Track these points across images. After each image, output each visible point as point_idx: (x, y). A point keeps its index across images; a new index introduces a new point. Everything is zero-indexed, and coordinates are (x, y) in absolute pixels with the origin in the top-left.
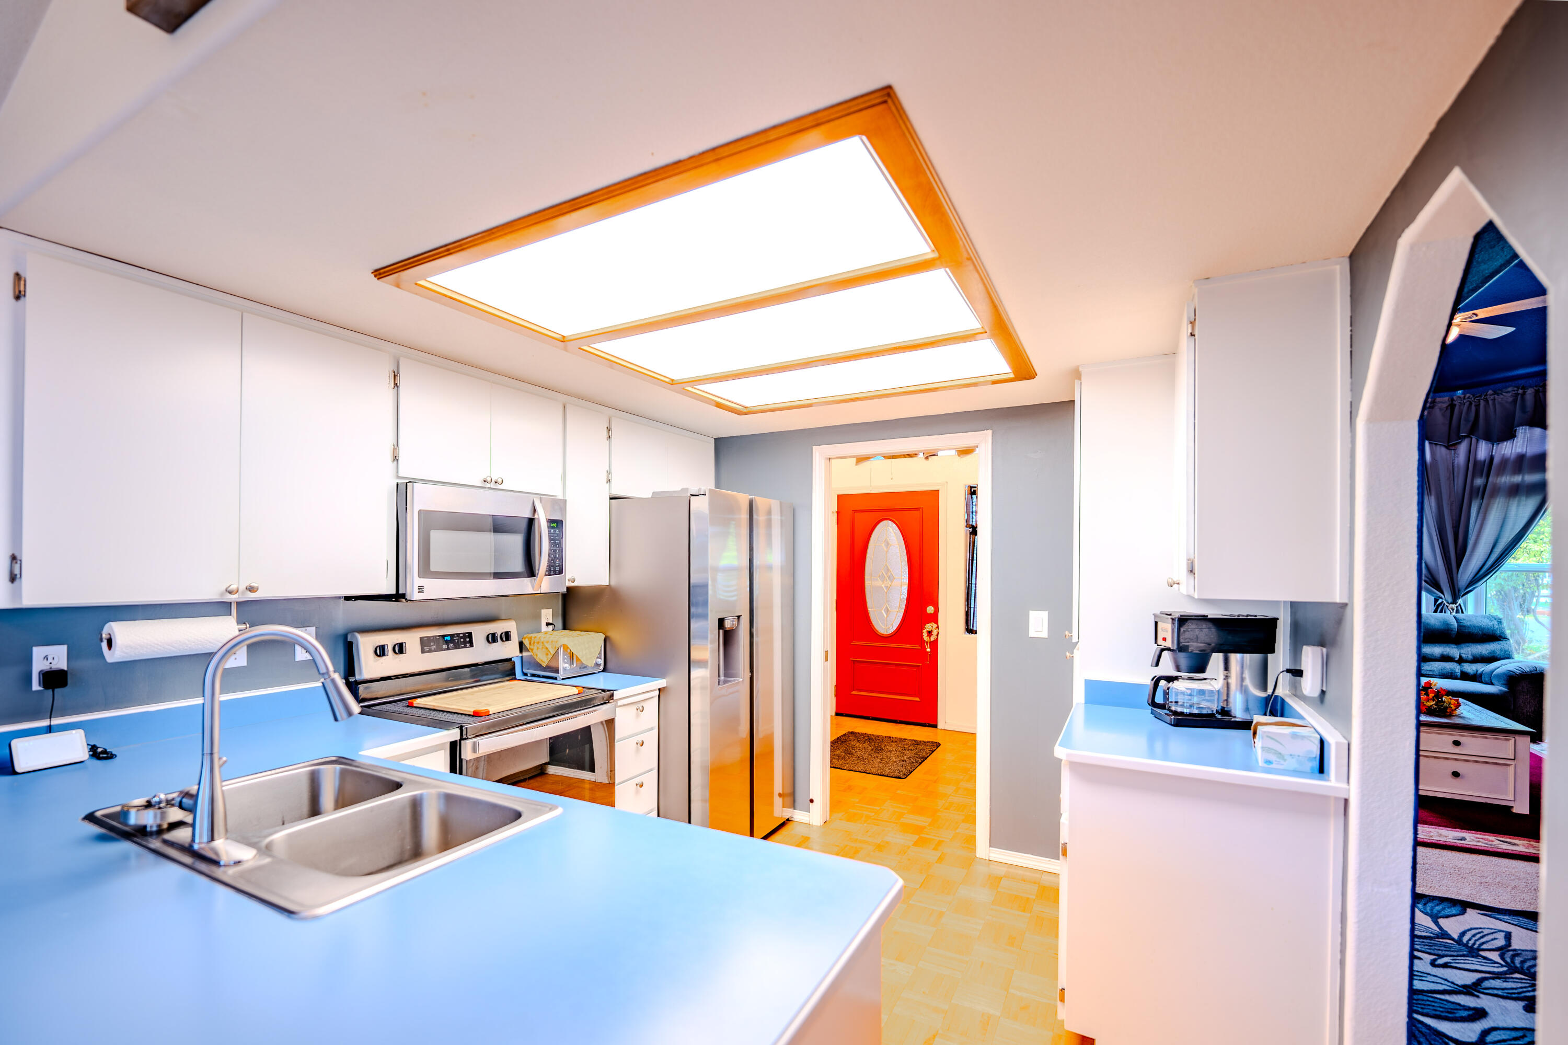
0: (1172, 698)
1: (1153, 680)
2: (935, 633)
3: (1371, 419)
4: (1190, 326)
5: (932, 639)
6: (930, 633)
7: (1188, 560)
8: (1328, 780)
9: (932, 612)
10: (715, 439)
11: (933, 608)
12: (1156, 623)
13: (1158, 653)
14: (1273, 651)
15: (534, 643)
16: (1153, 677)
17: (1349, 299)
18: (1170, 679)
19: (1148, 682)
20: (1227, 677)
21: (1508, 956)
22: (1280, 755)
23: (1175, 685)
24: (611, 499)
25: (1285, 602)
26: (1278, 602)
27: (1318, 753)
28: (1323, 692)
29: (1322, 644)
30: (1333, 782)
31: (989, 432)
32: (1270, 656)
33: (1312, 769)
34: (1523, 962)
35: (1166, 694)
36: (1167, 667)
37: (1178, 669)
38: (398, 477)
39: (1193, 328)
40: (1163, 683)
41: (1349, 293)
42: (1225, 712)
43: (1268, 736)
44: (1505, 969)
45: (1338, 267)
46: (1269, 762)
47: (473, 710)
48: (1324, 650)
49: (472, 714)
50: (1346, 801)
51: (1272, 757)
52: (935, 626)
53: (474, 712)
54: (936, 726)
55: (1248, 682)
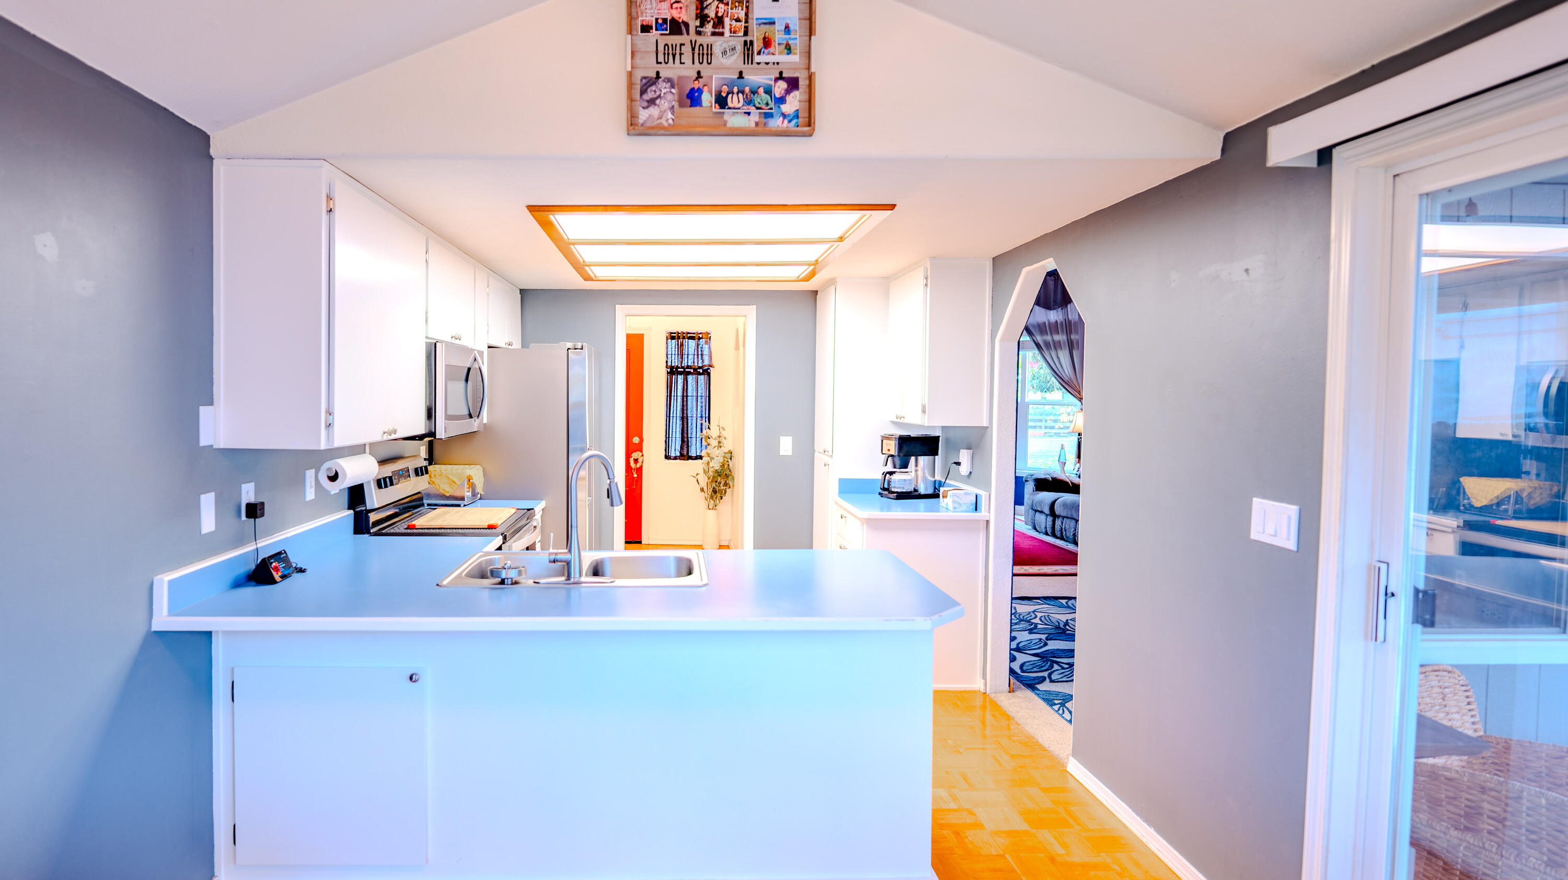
0: (892, 485)
1: (883, 474)
2: (640, 461)
3: (1002, 340)
4: (925, 280)
5: (638, 466)
6: (636, 461)
7: (922, 405)
8: (981, 512)
9: (637, 442)
10: (520, 290)
11: (638, 438)
12: (882, 440)
13: (886, 458)
14: (937, 455)
15: (435, 476)
16: (882, 473)
17: (992, 279)
18: (891, 473)
19: (879, 476)
20: (916, 471)
21: (1017, 616)
22: (960, 504)
23: (894, 477)
24: (489, 347)
25: (939, 426)
26: (935, 427)
27: (975, 501)
28: (971, 473)
29: (969, 448)
30: (983, 514)
31: (755, 307)
32: (936, 457)
33: (973, 509)
34: (1023, 617)
35: (889, 482)
36: (890, 468)
37: (895, 467)
38: (427, 338)
39: (927, 281)
40: (888, 475)
41: (992, 276)
42: (916, 490)
43: (955, 495)
44: (1018, 621)
45: (988, 262)
46: (955, 508)
47: (487, 524)
48: (971, 451)
49: (486, 527)
50: (988, 522)
51: (956, 505)
52: (641, 454)
53: (488, 526)
54: (640, 542)
55: (927, 475)
